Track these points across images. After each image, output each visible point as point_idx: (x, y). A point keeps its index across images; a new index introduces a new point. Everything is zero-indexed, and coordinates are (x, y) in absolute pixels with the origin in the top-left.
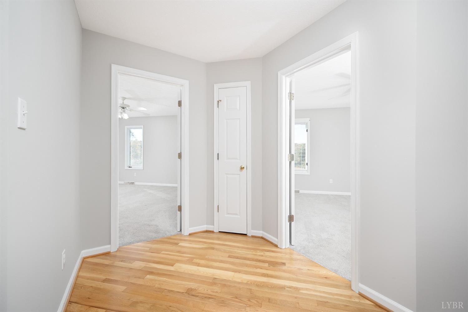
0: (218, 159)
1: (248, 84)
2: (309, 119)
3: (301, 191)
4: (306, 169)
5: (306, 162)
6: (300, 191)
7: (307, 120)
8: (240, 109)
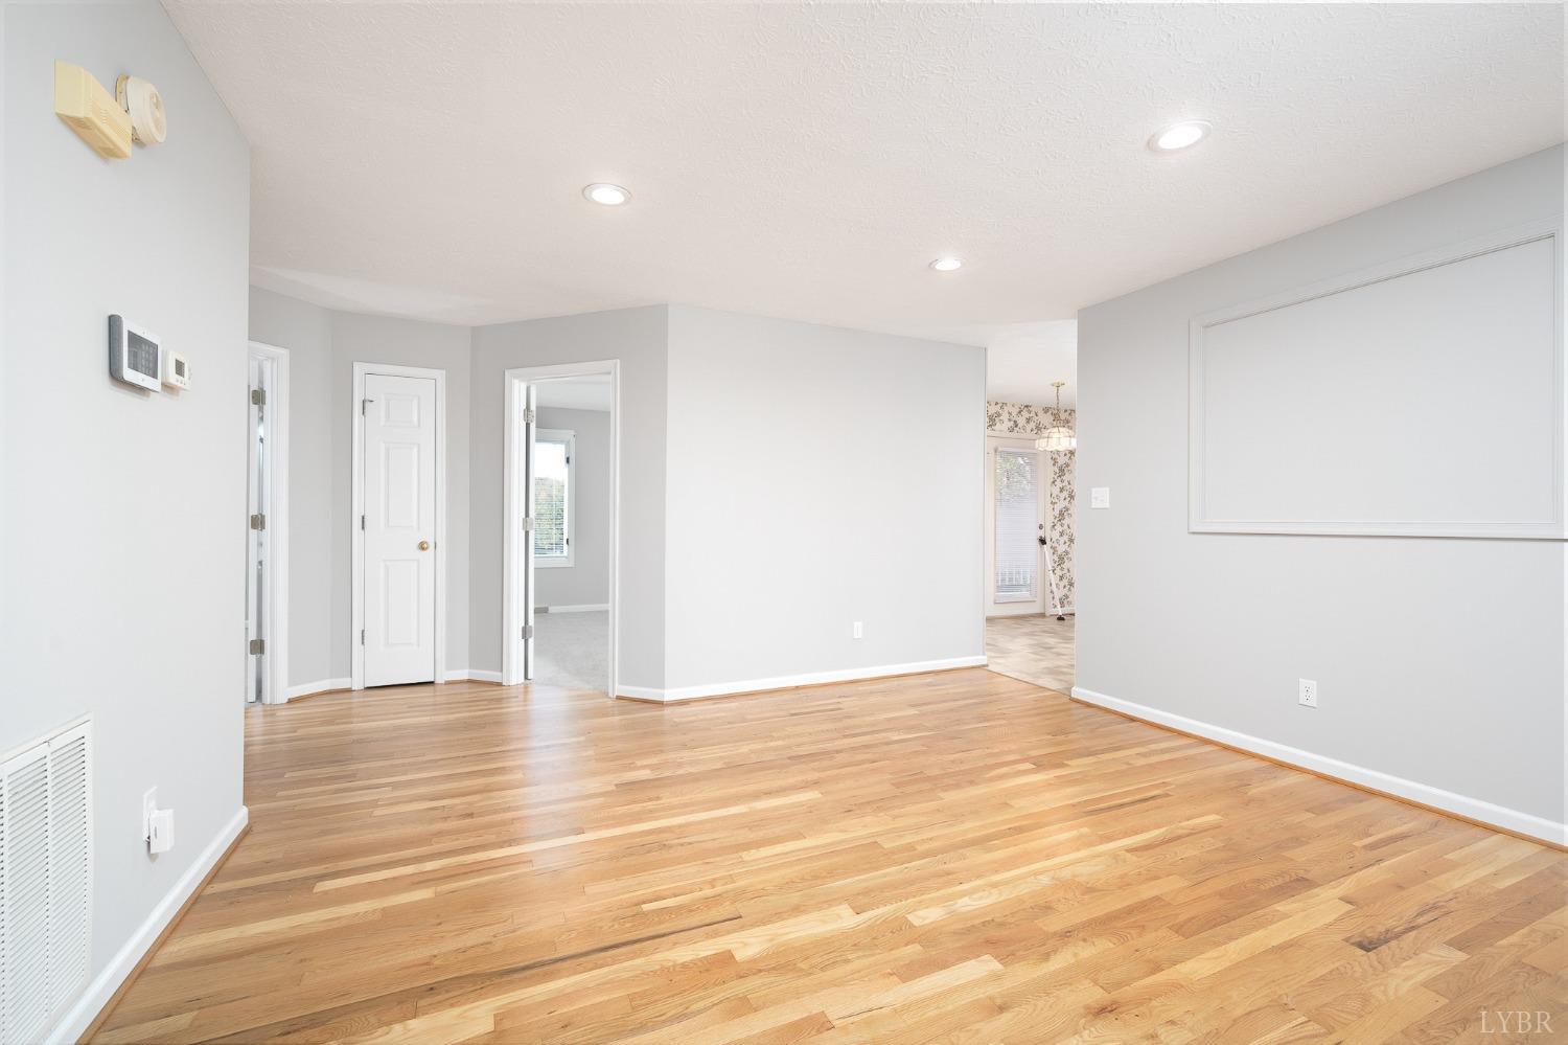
0: (363, 528)
1: (440, 375)
2: (573, 433)
3: (553, 609)
4: (565, 554)
5: (565, 537)
6: (550, 608)
7: (569, 434)
8: (419, 425)
